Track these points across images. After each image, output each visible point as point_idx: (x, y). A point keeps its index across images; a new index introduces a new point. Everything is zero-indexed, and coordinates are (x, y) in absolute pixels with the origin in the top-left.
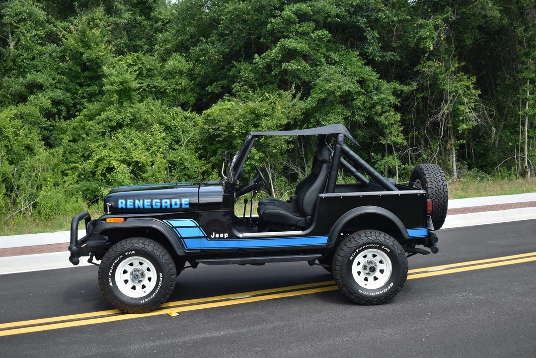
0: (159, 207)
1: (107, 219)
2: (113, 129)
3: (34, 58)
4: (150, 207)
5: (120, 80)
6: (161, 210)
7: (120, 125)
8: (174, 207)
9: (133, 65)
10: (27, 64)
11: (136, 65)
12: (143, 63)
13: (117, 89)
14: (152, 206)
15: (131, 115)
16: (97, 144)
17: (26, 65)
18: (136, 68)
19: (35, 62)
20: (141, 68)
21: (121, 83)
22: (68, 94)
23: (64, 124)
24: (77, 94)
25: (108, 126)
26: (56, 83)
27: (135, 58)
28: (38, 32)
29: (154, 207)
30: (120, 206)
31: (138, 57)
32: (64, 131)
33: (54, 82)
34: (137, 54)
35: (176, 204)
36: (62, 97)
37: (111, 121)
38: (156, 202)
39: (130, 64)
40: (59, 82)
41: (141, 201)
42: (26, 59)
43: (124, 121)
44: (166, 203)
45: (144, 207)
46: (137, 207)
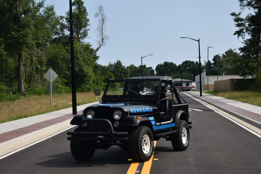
0: (145, 111)
1: (137, 117)
4: (142, 112)
6: (146, 113)
8: (150, 111)
14: (143, 111)
29: (144, 112)
30: (132, 112)
35: (150, 110)
38: (144, 109)
41: (138, 109)
44: (147, 109)
45: (140, 112)
46: (138, 112)
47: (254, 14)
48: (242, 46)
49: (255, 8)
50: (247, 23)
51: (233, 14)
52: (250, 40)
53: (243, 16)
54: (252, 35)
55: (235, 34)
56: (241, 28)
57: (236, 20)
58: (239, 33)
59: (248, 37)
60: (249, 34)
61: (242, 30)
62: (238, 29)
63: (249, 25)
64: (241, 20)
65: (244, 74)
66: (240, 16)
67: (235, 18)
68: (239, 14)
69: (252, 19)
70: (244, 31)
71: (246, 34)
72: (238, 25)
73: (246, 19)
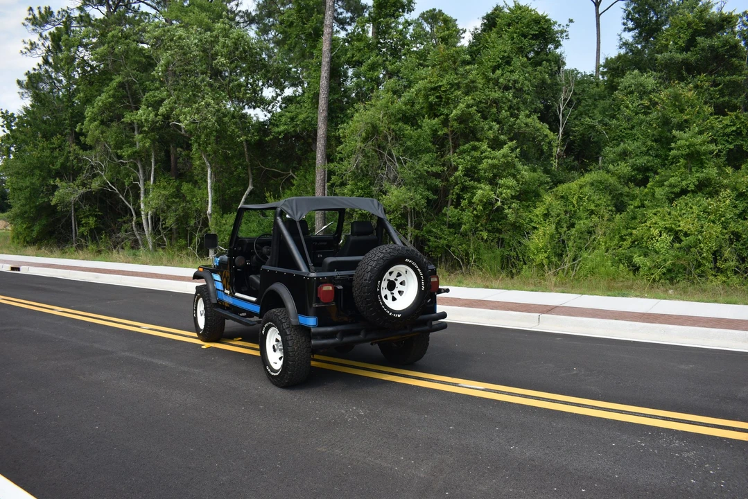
2: (678, 195)
3: (633, 127)
5: (688, 143)
7: (684, 192)
9: (731, 125)
10: (626, 134)
11: (734, 125)
12: (743, 122)
13: (684, 153)
15: (698, 180)
16: (654, 211)
17: (624, 134)
18: (734, 128)
19: (634, 131)
20: (740, 128)
21: (688, 147)
22: (657, 161)
23: (637, 191)
24: (667, 159)
25: (672, 193)
26: (648, 150)
27: (734, 117)
28: (642, 102)
31: (737, 117)
32: (634, 198)
33: (645, 149)
34: (735, 113)
36: (649, 164)
37: (674, 187)
39: (727, 125)
40: (651, 148)
42: (625, 129)
43: (688, 187)
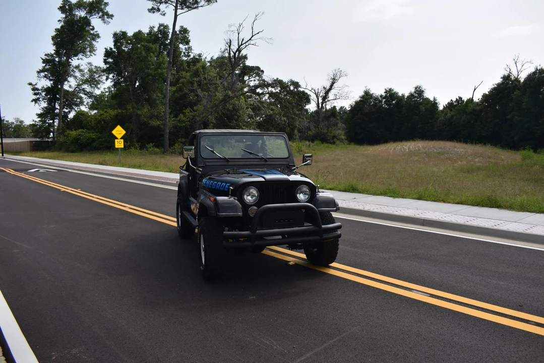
47: (50, 85)
48: (40, 112)
49: (50, 80)
50: (44, 93)
51: (30, 84)
52: (46, 108)
53: (39, 86)
54: (48, 104)
55: (32, 101)
56: (38, 96)
57: (34, 89)
58: (36, 101)
59: (44, 104)
60: (45, 102)
61: (39, 98)
62: (35, 97)
63: (45, 94)
64: (37, 89)
65: (41, 137)
66: (36, 86)
67: (32, 87)
68: (36, 84)
69: (48, 90)
70: (41, 99)
71: (42, 102)
72: (35, 94)
73: (42, 89)
